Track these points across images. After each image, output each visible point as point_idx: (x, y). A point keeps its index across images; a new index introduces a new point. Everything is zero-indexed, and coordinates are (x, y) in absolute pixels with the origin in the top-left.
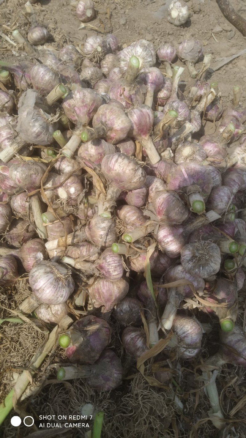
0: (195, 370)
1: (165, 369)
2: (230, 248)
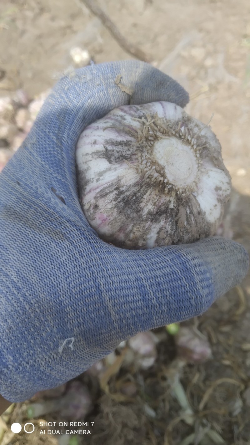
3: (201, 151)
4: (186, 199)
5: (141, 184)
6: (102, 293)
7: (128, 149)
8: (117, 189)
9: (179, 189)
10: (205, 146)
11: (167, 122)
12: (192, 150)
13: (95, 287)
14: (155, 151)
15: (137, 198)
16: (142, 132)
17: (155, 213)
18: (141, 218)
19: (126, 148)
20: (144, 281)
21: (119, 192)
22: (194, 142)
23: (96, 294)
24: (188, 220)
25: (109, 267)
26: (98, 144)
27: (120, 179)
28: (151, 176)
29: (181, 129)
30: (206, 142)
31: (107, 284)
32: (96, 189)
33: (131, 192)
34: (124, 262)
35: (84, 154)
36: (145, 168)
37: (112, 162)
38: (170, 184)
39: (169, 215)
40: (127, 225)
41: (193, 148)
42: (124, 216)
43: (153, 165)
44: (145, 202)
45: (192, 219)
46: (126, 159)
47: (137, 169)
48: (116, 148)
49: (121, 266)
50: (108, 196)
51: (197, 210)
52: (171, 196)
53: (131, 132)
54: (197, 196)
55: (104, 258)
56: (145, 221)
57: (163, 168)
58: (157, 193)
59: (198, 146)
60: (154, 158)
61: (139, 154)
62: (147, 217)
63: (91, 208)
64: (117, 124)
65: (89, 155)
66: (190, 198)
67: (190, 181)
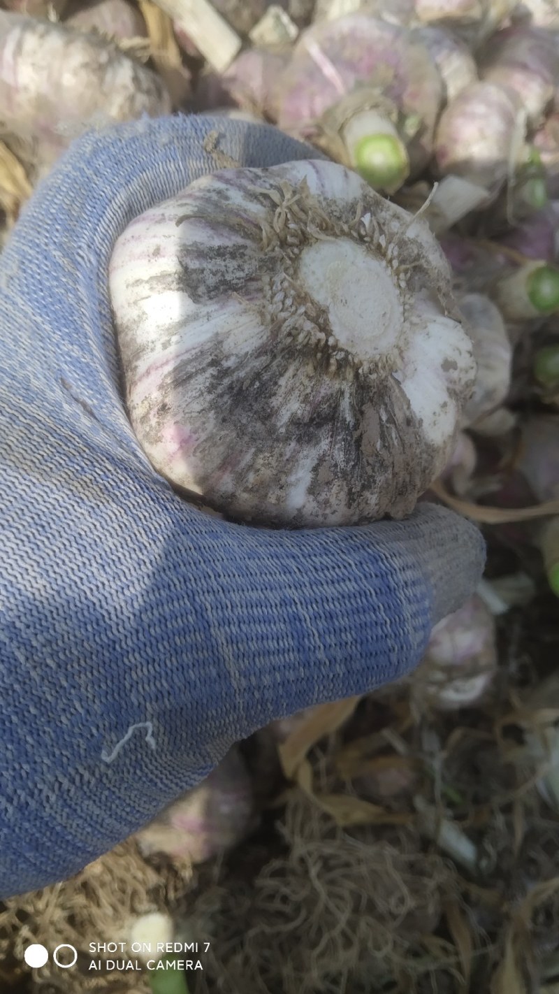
0: (498, 730)
1: (382, 761)
2: (533, 295)
3: (409, 275)
4: (378, 387)
5: (272, 351)
6: (209, 626)
7: (239, 266)
8: (214, 363)
9: (361, 364)
10: (416, 263)
11: (329, 205)
12: (389, 271)
13: (194, 612)
14: (304, 270)
15: (263, 385)
16: (272, 227)
17: (306, 420)
18: (274, 433)
19: (232, 264)
20: (299, 605)
21: (219, 372)
22: (392, 252)
23: (197, 629)
24: (383, 437)
25: (219, 569)
26: (164, 256)
27: (220, 338)
28: (296, 329)
29: (362, 219)
30: (418, 255)
31: (220, 607)
32: (162, 365)
33: (248, 369)
34: (252, 560)
35: (131, 280)
36: (282, 310)
37: (201, 299)
38: (342, 350)
39: (339, 425)
40: (241, 451)
41: (392, 267)
42: (232, 430)
43: (300, 304)
44: (283, 395)
45: (394, 436)
46: (235, 290)
47: (262, 314)
48: (209, 265)
49: (247, 568)
50: (192, 382)
51: (405, 414)
52: (344, 379)
53: (244, 227)
54: (404, 381)
55: (204, 548)
56: (282, 441)
57: (324, 312)
58: (311, 373)
59: (402, 262)
60: (301, 287)
61: (266, 279)
62: (287, 430)
63: (152, 412)
64: (210, 209)
65: (144, 284)
66: (386, 386)
67: (386, 344)
